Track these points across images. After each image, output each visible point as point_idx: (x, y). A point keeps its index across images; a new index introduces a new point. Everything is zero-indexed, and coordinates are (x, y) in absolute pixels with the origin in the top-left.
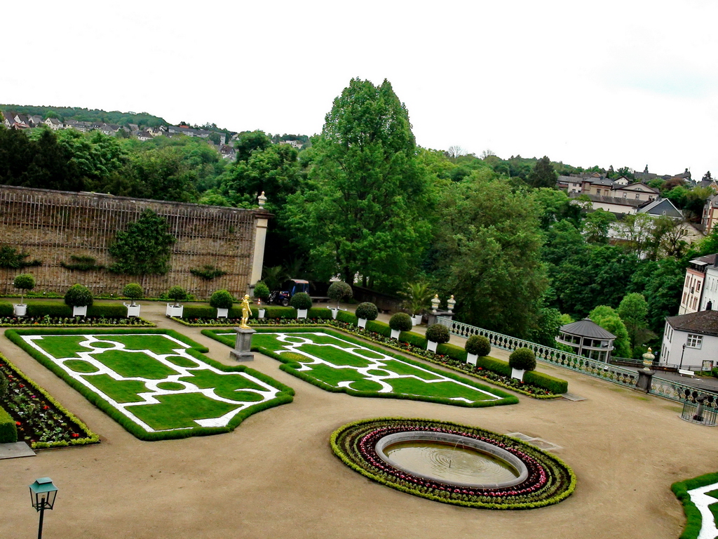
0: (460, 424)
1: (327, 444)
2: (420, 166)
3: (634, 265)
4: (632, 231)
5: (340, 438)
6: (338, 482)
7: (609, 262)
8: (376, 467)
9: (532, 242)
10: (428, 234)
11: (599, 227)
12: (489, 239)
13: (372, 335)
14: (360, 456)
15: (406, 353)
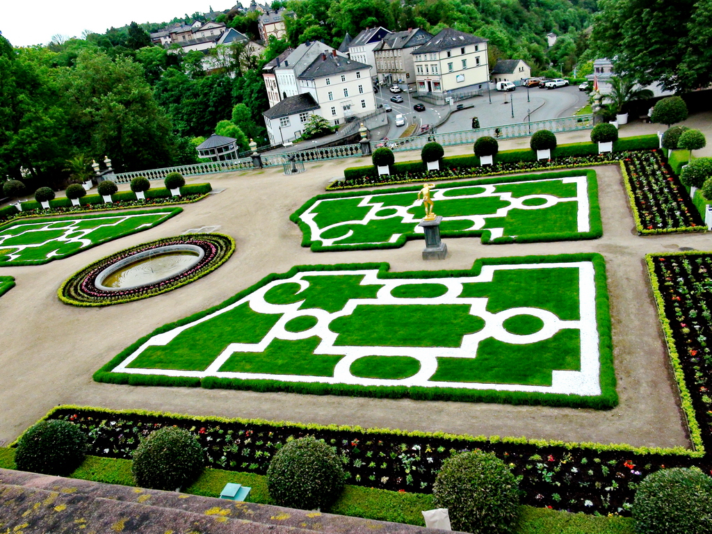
0: (149, 242)
1: (57, 300)
2: (26, 63)
3: (229, 84)
4: (218, 60)
5: (66, 291)
6: (78, 320)
7: (213, 88)
8: (101, 297)
9: (145, 94)
10: (63, 117)
11: (196, 65)
12: (112, 104)
13: (58, 210)
14: (86, 296)
15: (91, 212)
